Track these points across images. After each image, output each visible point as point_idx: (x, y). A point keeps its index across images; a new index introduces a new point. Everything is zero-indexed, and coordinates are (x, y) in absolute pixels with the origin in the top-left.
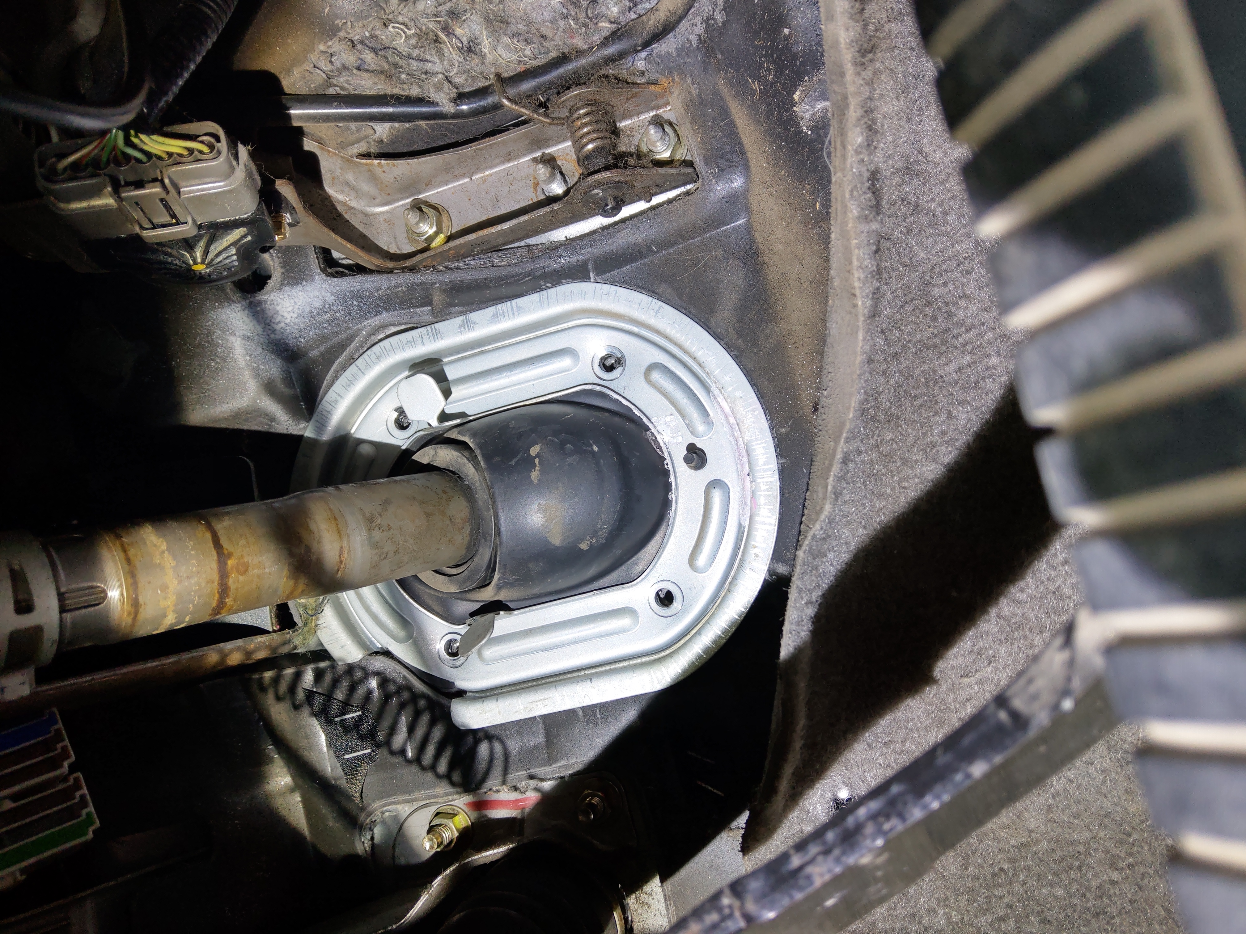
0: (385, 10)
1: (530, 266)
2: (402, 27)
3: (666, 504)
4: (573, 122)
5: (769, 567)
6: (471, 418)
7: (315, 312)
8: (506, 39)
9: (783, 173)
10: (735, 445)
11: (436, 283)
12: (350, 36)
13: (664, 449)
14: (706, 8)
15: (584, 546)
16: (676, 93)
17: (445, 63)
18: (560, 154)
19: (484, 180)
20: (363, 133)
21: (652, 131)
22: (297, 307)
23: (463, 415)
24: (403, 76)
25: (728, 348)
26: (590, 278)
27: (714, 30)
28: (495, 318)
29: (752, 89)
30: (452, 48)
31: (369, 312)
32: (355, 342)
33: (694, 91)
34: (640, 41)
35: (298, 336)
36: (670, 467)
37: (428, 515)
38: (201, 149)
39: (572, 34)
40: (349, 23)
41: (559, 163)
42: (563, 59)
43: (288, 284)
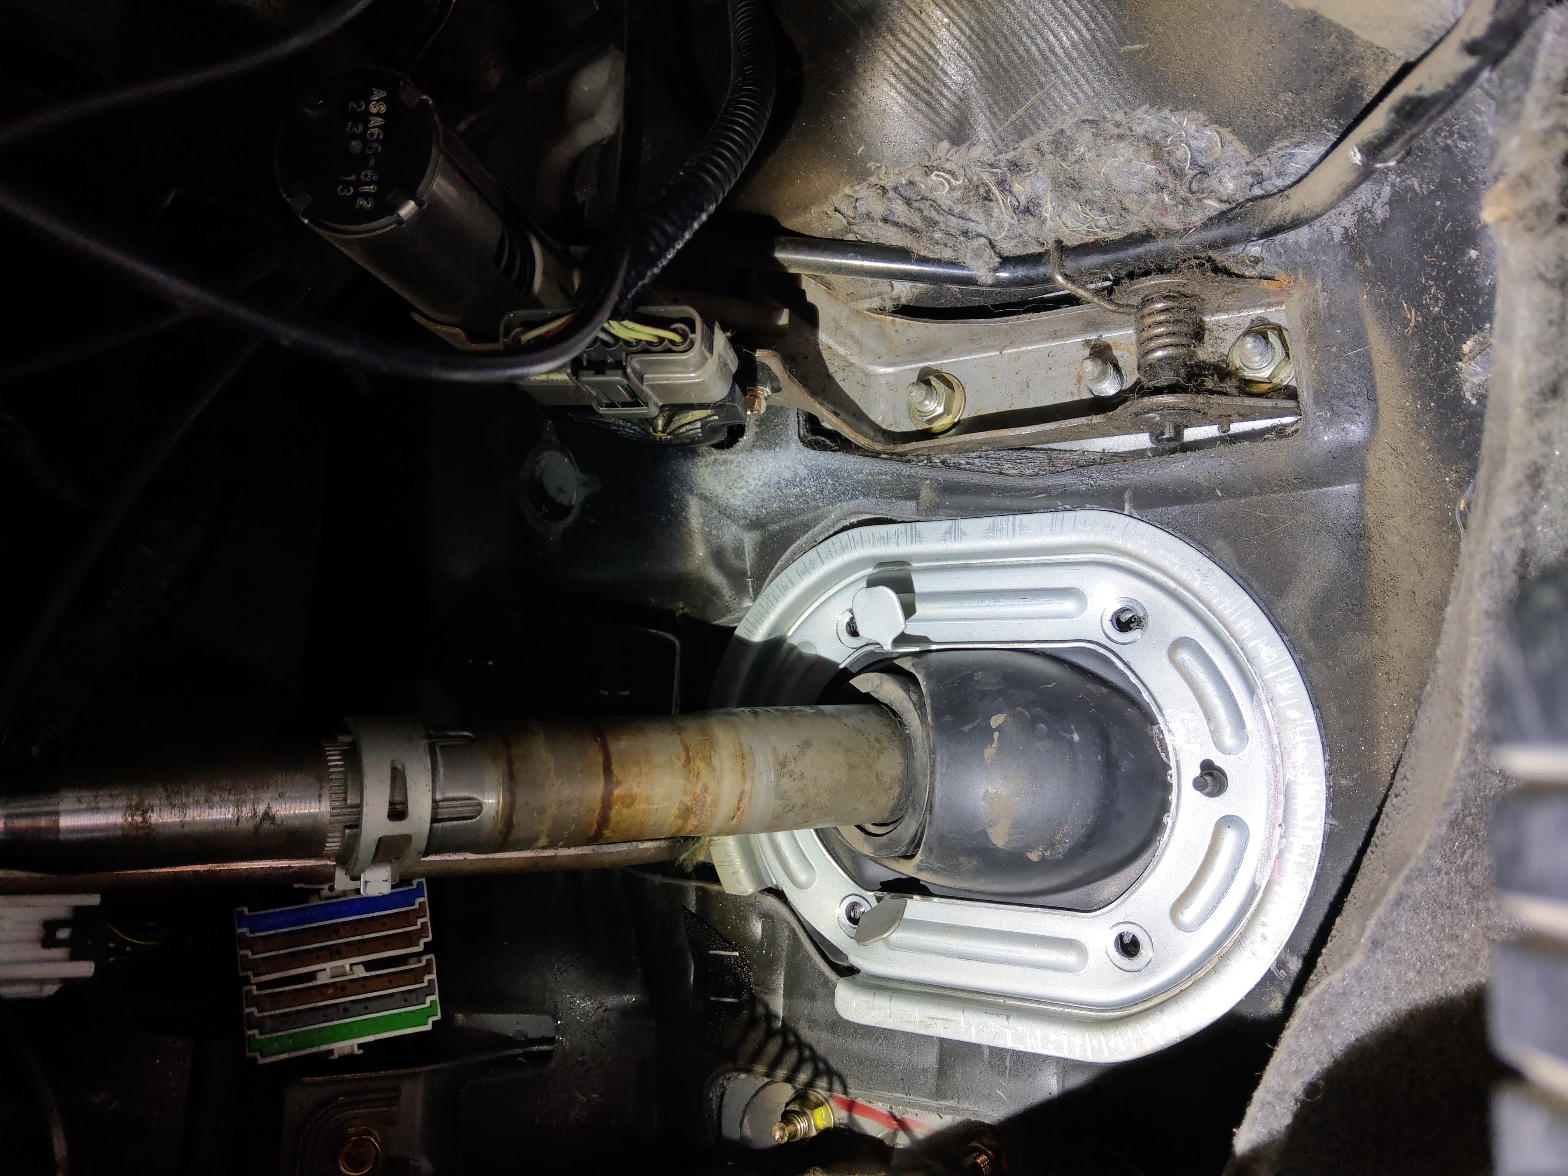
0: (930, 157)
1: (1049, 481)
2: (948, 176)
3: (1157, 827)
4: (1143, 317)
5: (1279, 956)
6: (934, 647)
7: (783, 483)
8: (1075, 206)
9: (1423, 444)
10: (1272, 777)
11: (927, 479)
12: (882, 183)
13: (1172, 755)
14: (1363, 196)
15: (1034, 856)
16: (1296, 297)
17: (993, 224)
18: (1122, 342)
19: (1018, 357)
20: (877, 290)
21: (1249, 343)
22: (764, 474)
23: (925, 640)
24: (937, 235)
25: (1293, 647)
26: (1123, 509)
27: (1368, 226)
28: (991, 531)
29: (1406, 318)
30: (1005, 206)
31: (844, 493)
32: (821, 525)
33: (1323, 300)
34: (1257, 230)
35: (759, 505)
36: (1174, 782)
37: (851, 767)
38: (673, 338)
39: (1165, 210)
40: (884, 168)
41: (1116, 353)
42: (1147, 237)
43: (760, 446)
